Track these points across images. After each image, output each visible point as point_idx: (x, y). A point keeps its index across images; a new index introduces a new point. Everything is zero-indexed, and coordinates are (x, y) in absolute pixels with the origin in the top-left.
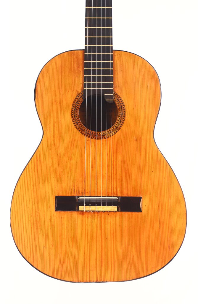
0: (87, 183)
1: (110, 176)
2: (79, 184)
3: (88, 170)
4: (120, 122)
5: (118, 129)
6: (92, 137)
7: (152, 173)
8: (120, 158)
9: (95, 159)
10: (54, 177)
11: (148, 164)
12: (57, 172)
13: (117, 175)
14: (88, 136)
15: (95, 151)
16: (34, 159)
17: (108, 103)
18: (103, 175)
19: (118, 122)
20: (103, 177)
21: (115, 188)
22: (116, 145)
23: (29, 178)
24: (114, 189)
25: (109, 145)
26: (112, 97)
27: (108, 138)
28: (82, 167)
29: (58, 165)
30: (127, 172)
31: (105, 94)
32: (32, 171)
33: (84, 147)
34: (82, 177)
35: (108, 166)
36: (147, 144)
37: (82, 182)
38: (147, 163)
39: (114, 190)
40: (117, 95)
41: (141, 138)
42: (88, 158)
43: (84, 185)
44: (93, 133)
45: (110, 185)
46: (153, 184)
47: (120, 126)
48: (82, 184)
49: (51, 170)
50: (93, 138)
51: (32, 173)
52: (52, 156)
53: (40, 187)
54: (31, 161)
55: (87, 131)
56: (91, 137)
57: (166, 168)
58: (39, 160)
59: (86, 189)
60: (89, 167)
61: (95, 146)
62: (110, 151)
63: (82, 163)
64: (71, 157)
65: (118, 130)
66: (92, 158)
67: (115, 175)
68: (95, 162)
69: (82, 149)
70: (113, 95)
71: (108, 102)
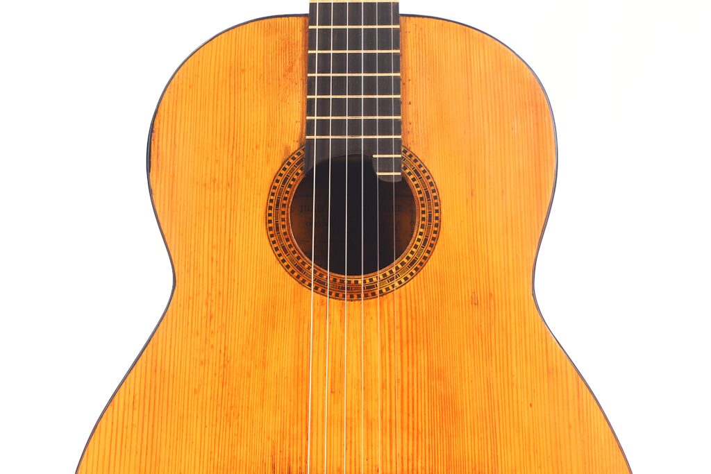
0: (314, 443)
1: (391, 420)
2: (290, 447)
3: (320, 401)
4: (424, 244)
5: (416, 265)
6: (333, 294)
7: (530, 408)
8: (423, 361)
9: (341, 366)
10: (207, 424)
11: (514, 379)
12: (219, 408)
13: (413, 416)
14: (320, 289)
15: (342, 337)
16: (144, 365)
17: (386, 184)
18: (370, 415)
19: (418, 243)
20: (369, 424)
21: (408, 459)
22: (412, 318)
23: (125, 430)
24: (405, 464)
25: (386, 317)
26: (398, 165)
27: (384, 296)
28: (300, 388)
29: (221, 385)
30: (447, 408)
31: (374, 156)
32: (136, 405)
33: (306, 325)
34: (300, 424)
35: (383, 386)
36: (513, 315)
37: (299, 441)
38: (512, 376)
39: (405, 468)
40: (413, 158)
41: (490, 295)
42: (321, 362)
43: (306, 448)
44: (335, 280)
45: (391, 451)
46: (532, 447)
47: (425, 258)
48: (299, 444)
49: (200, 401)
50: (337, 295)
51: (136, 412)
52: (203, 356)
53: (162, 459)
54: (133, 371)
55: (318, 274)
56: (330, 293)
57: (576, 394)
58: (158, 371)
59: (314, 461)
60: (324, 390)
61: (342, 321)
62: (390, 339)
63: (300, 378)
64: (264, 357)
65: (416, 269)
66: (333, 361)
67: (408, 415)
68: (341, 376)
69: (301, 333)
70: (400, 156)
71: (386, 180)
